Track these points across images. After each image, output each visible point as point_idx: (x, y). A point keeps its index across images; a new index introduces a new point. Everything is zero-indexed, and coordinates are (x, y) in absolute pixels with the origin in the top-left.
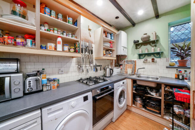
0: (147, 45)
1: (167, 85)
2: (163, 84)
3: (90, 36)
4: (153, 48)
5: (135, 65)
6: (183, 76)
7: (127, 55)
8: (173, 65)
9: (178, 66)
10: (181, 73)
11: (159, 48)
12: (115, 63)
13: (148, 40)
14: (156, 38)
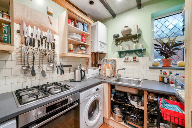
0: (128, 40)
1: (150, 92)
2: (146, 91)
3: (51, 24)
4: (134, 44)
5: (115, 65)
6: (168, 79)
7: (106, 53)
8: (156, 65)
9: (162, 66)
10: (166, 75)
11: (141, 45)
12: (92, 63)
13: (129, 35)
14: (138, 32)
